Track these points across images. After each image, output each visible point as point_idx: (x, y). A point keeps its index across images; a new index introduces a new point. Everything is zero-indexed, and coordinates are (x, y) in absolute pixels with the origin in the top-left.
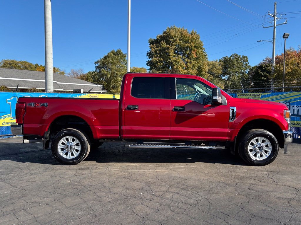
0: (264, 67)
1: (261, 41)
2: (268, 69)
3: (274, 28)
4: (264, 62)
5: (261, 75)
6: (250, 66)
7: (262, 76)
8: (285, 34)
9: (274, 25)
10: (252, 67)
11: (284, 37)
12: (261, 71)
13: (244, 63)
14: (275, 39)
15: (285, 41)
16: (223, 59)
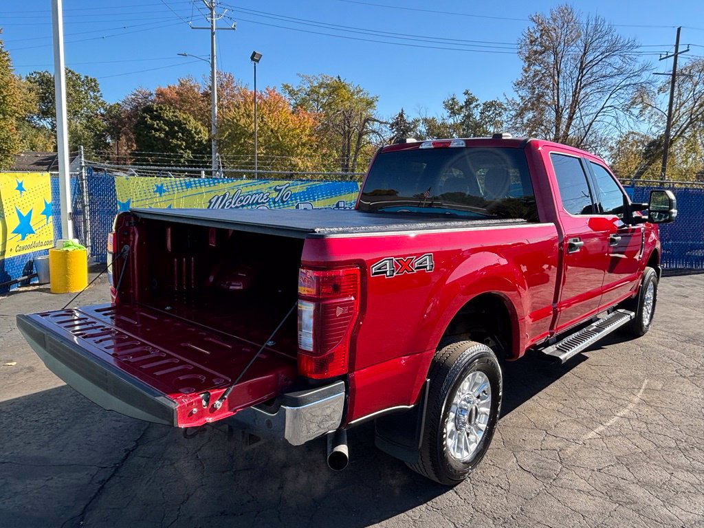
0: (156, 111)
1: (186, 55)
2: (165, 115)
3: (213, 34)
4: (133, 97)
5: (151, 127)
6: (103, 103)
7: (156, 130)
8: (254, 54)
9: (212, 26)
10: (111, 106)
11: (252, 58)
12: (150, 119)
13: (91, 93)
14: (215, 57)
15: (255, 67)
16: (34, 75)
